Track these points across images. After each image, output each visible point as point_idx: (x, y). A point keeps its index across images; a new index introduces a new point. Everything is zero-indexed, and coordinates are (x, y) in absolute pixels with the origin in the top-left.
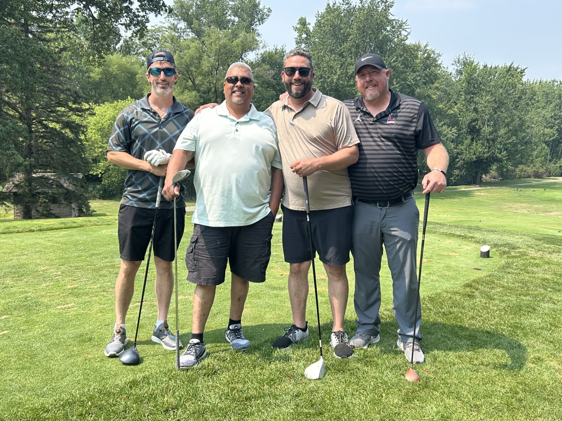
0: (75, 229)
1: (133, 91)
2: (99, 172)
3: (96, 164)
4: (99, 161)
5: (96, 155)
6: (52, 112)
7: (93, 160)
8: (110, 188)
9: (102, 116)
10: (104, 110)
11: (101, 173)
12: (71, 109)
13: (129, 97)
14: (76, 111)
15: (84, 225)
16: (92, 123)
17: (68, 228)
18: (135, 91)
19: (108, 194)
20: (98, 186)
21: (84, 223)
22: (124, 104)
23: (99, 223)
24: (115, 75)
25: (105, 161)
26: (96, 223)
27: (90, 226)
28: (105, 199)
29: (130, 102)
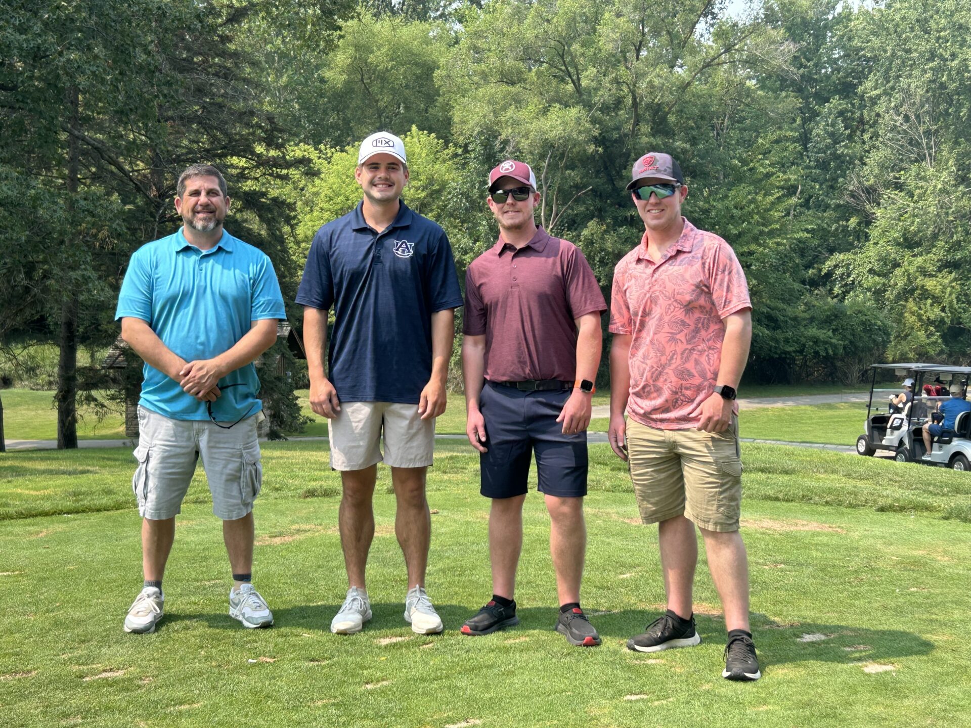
1: (425, 111)
12: (261, 162)
13: (414, 128)
14: (272, 166)
16: (323, 195)
18: (430, 111)
24: (384, 73)
29: (415, 140)
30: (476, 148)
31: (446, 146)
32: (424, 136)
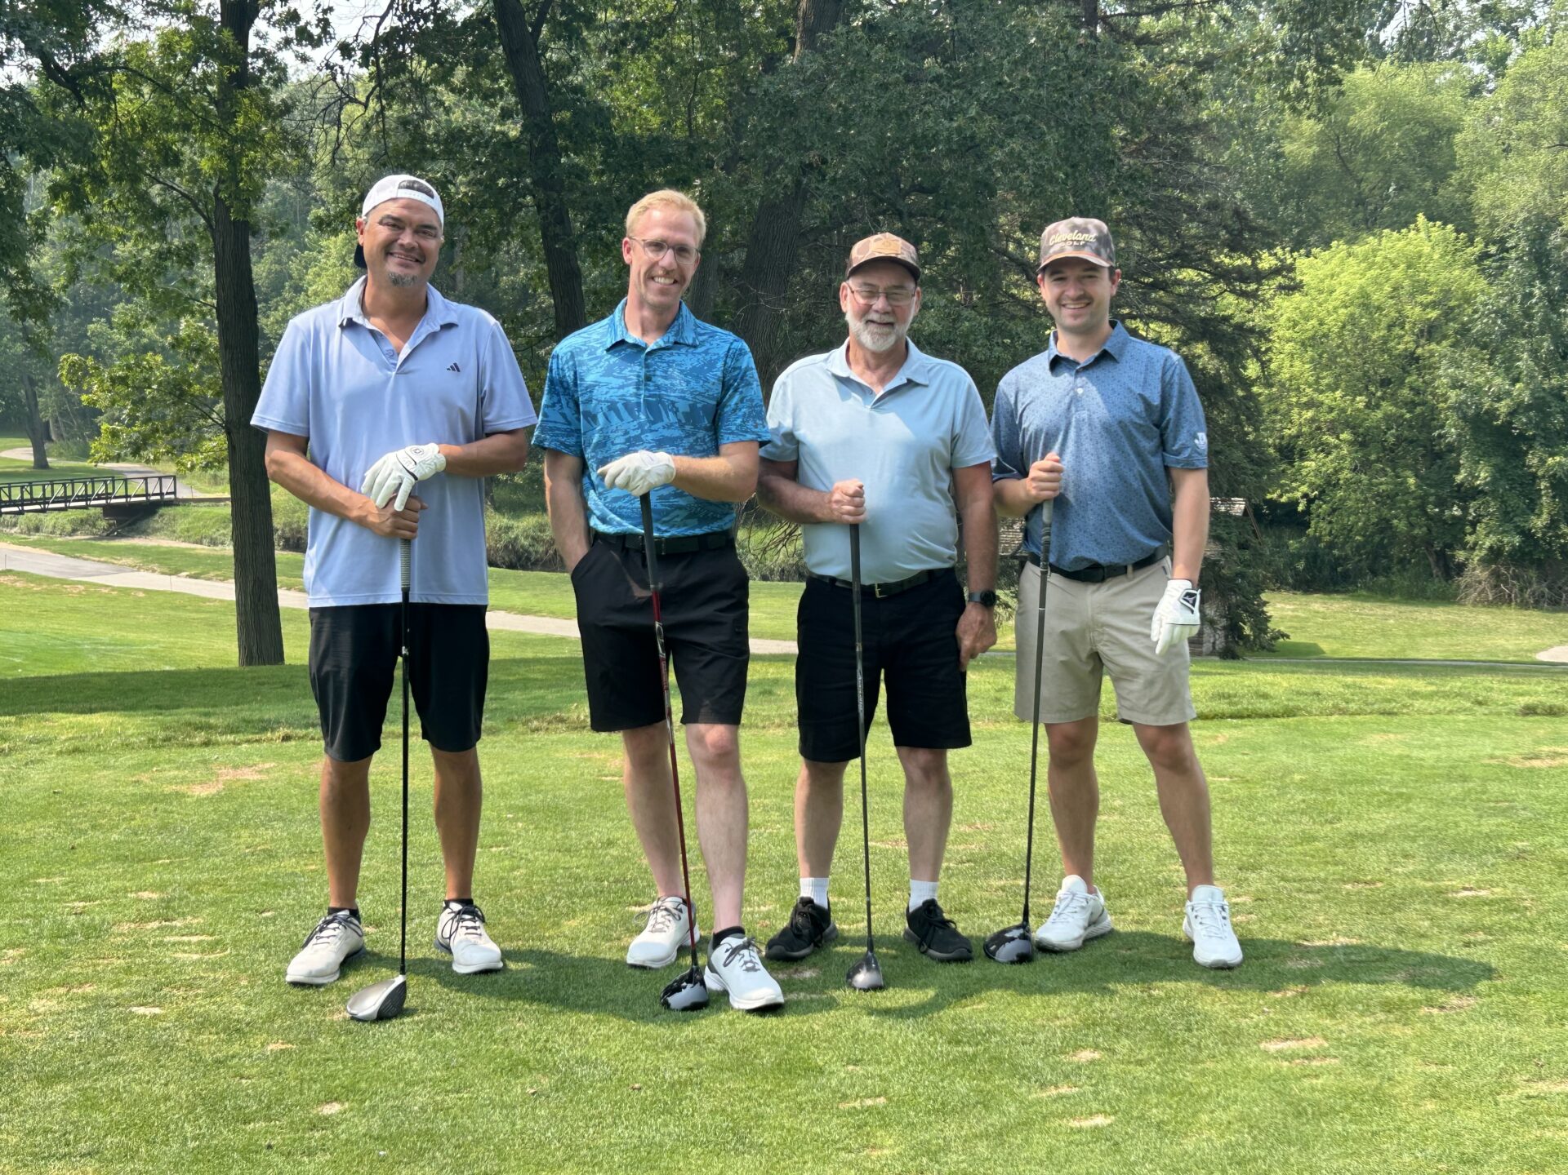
0: (1267, 724)
1: (1435, 192)
2: (1298, 494)
3: (1291, 464)
4: (1303, 456)
5: (1294, 431)
6: (1155, 286)
7: (1280, 449)
8: (1336, 552)
9: (1321, 292)
10: (1328, 269)
11: (1305, 496)
12: (1222, 274)
13: (1421, 218)
14: (1236, 280)
15: (1299, 709)
16: (1282, 320)
17: (1241, 717)
18: (1441, 191)
19: (1326, 573)
20: (1293, 544)
21: (1300, 702)
22: (1400, 244)
23: (1353, 706)
24: (1372, 140)
25: (1322, 455)
26: (1343, 705)
27: (1321, 714)
28: (1316, 591)
29: (1422, 235)
30: (1519, 244)
31: (1471, 241)
32: (1436, 230)
